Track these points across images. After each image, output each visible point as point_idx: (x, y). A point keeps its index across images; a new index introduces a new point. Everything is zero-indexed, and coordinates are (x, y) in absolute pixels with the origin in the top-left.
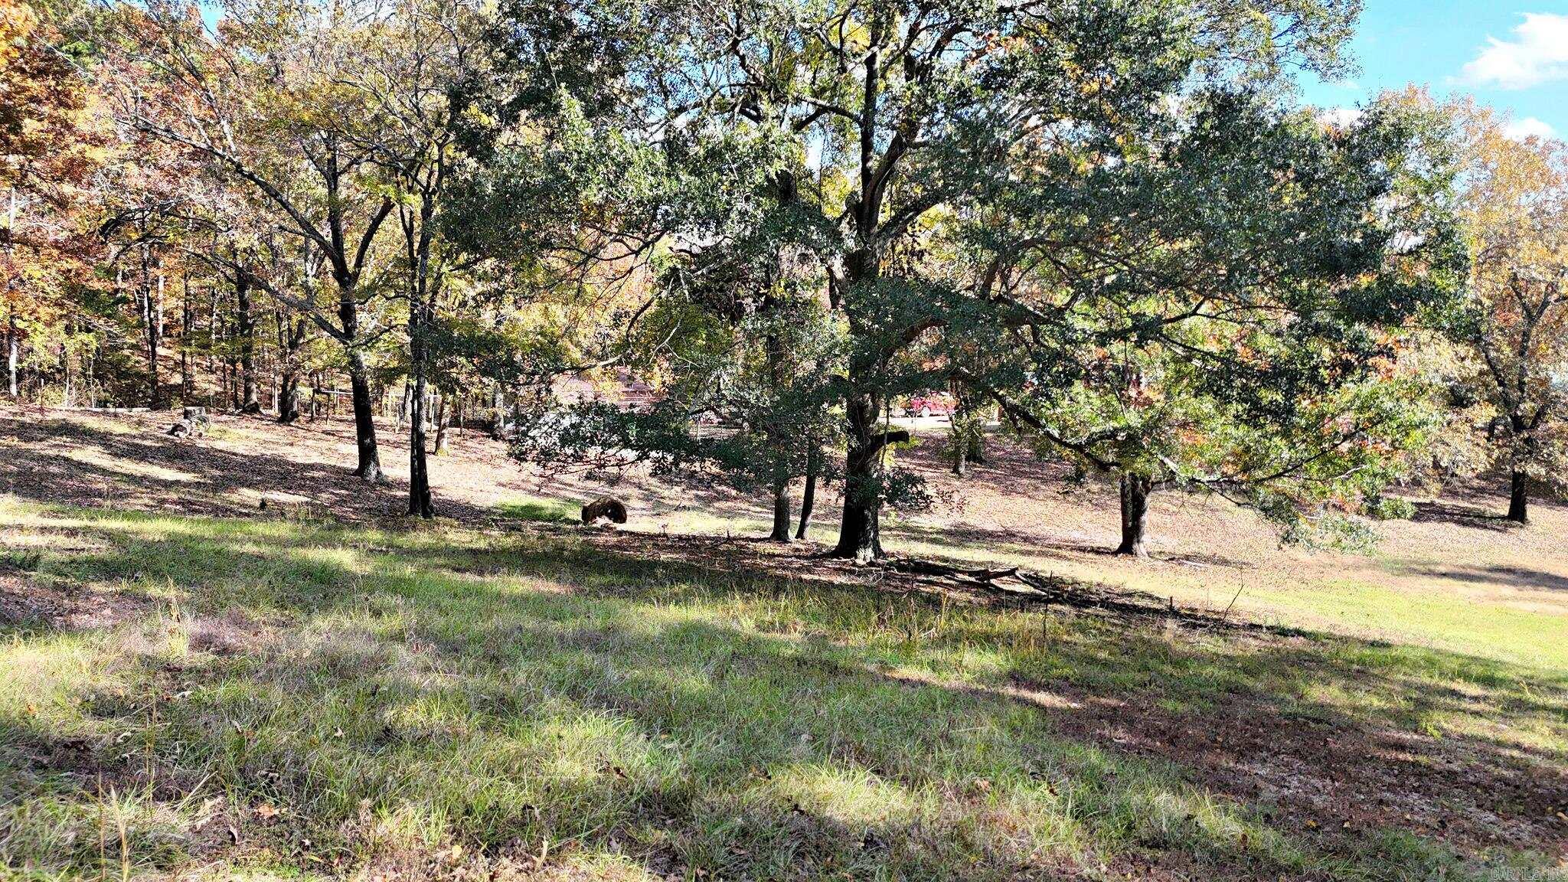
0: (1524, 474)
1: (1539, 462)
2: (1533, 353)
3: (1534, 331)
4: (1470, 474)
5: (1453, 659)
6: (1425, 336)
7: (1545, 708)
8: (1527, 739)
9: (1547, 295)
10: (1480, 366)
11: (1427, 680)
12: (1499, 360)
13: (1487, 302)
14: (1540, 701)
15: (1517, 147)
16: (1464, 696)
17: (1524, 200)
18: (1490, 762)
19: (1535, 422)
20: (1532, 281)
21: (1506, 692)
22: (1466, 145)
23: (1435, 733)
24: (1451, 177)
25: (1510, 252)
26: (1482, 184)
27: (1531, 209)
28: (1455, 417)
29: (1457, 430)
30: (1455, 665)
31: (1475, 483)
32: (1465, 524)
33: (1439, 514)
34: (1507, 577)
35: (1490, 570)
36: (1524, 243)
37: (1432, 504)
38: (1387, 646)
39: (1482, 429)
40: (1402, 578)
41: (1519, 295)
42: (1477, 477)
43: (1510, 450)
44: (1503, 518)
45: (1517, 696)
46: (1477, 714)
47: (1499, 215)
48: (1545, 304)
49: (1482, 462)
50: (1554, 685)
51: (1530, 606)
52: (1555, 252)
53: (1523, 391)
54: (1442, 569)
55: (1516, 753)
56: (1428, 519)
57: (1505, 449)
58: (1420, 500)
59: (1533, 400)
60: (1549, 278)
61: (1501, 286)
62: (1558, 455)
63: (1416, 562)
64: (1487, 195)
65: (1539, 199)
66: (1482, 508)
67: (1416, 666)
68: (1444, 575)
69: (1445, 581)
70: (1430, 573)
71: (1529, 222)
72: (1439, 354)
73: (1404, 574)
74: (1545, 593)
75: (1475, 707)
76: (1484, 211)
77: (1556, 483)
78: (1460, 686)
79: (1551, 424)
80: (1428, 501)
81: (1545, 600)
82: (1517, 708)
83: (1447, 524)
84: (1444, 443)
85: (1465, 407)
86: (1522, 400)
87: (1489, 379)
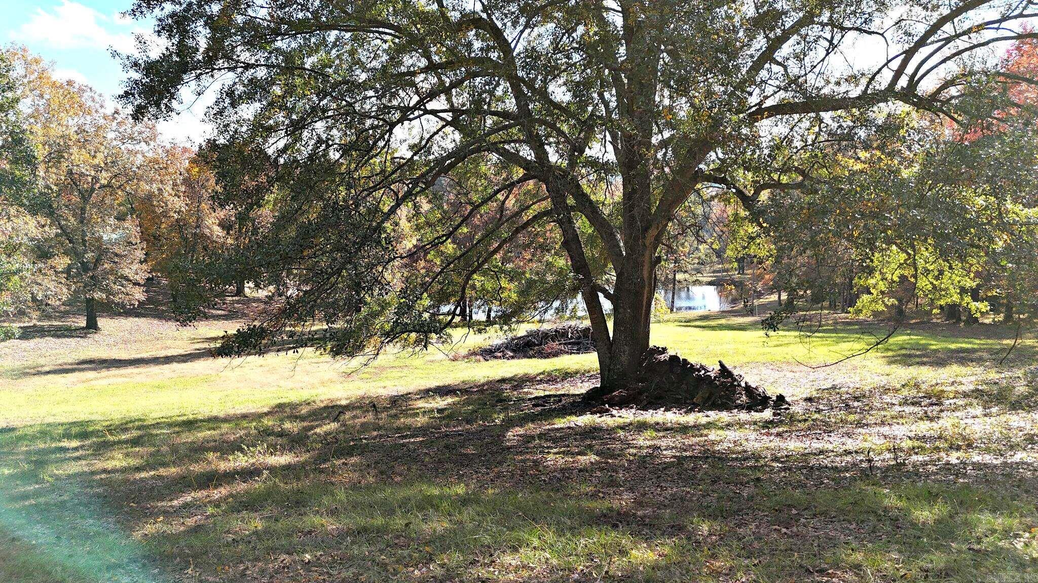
0: (93, 299)
1: (101, 290)
2: (89, 221)
3: (88, 208)
4: (58, 303)
5: (60, 427)
6: (12, 211)
7: (120, 442)
8: (110, 465)
9: (93, 185)
10: (55, 231)
11: (42, 446)
12: (68, 227)
13: (55, 188)
14: (116, 439)
15: (61, 87)
16: (68, 449)
17: (71, 123)
18: (88, 487)
19: (95, 265)
20: (82, 175)
21: (95, 439)
22: (26, 81)
23: (50, 479)
24: (17, 100)
25: (66, 155)
26: (41, 108)
27: (76, 129)
28: (43, 266)
29: (45, 274)
30: (60, 430)
31: (62, 308)
32: (58, 337)
33: (40, 332)
34: (90, 366)
35: (78, 364)
36: (74, 150)
37: (35, 326)
38: (13, 430)
39: (62, 272)
40: (20, 380)
41: (74, 183)
42: (63, 304)
43: (82, 285)
44: (83, 328)
45: (102, 439)
46: (78, 458)
47: (56, 130)
48: (93, 190)
49: (65, 294)
50: (124, 426)
51: (104, 382)
52: (94, 157)
53: (85, 246)
54: (47, 369)
55: (103, 476)
56: (34, 337)
57: (79, 284)
58: (26, 325)
59: (93, 251)
60: (93, 173)
61: (63, 178)
62: (112, 285)
63: (28, 368)
64: (47, 115)
65: (80, 122)
66: (69, 324)
67: (34, 438)
68: (48, 373)
69: (50, 376)
70: (39, 373)
71: (76, 136)
72: (26, 223)
73: (20, 377)
74: (114, 371)
75: (77, 454)
76: (45, 127)
77: (113, 302)
78: (65, 444)
79: (106, 266)
80: (32, 325)
81: (114, 376)
82: (103, 448)
83: (47, 338)
84: (38, 284)
85: (50, 258)
86: (85, 252)
87: (63, 239)
